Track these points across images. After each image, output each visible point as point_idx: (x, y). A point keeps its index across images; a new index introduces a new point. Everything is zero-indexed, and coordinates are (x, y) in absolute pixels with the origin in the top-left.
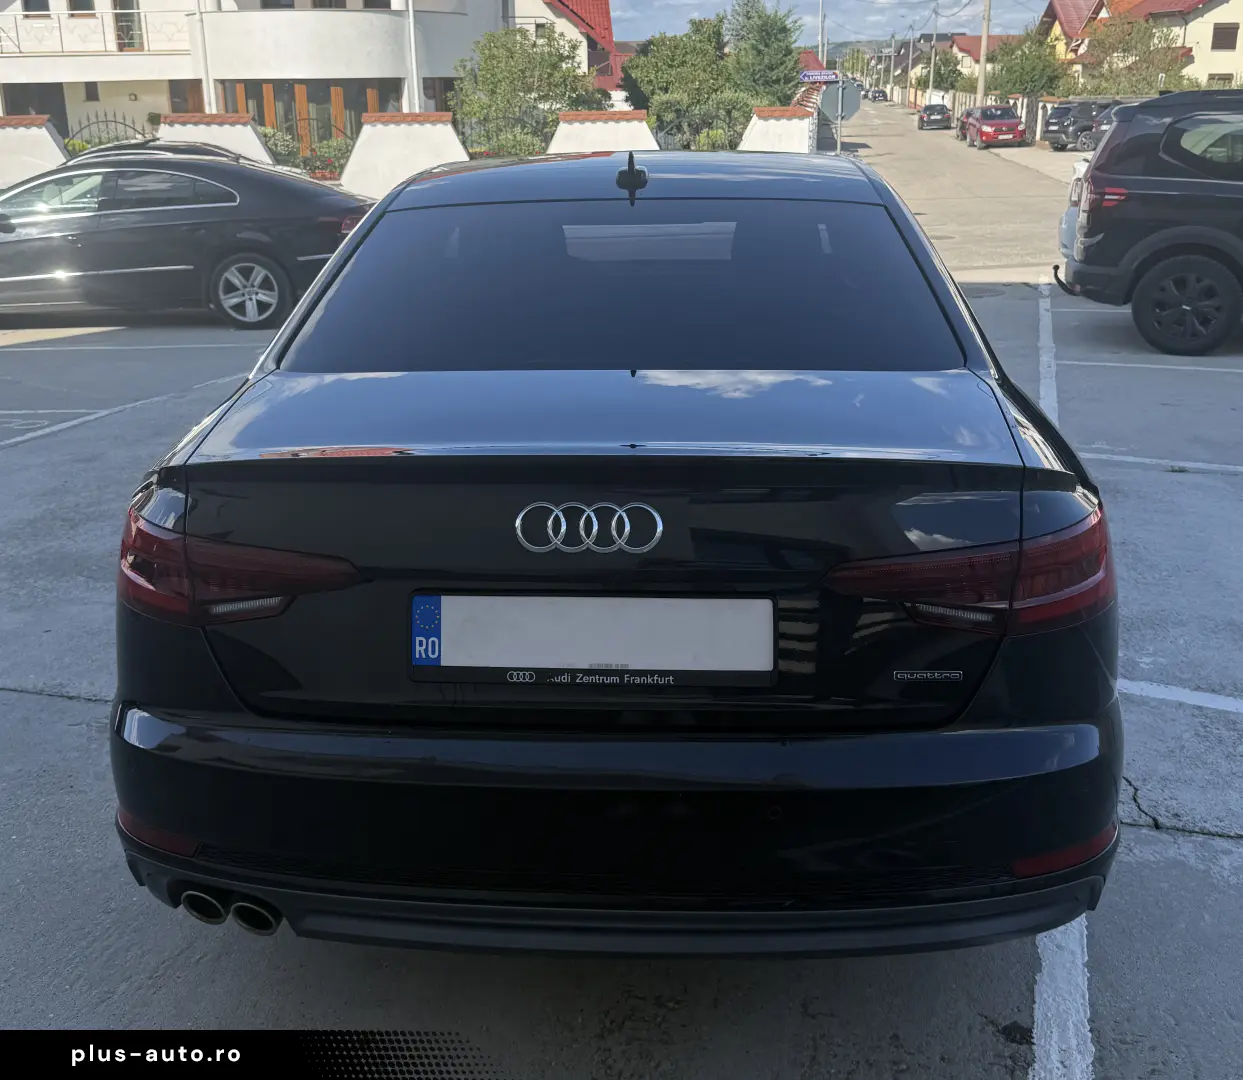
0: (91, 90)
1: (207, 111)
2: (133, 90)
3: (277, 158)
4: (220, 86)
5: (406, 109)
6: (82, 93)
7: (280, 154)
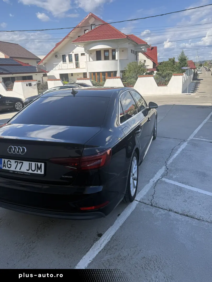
0: (72, 74)
1: (88, 78)
2: (78, 74)
3: (94, 85)
4: (89, 73)
5: (117, 76)
6: (71, 75)
7: (94, 84)
